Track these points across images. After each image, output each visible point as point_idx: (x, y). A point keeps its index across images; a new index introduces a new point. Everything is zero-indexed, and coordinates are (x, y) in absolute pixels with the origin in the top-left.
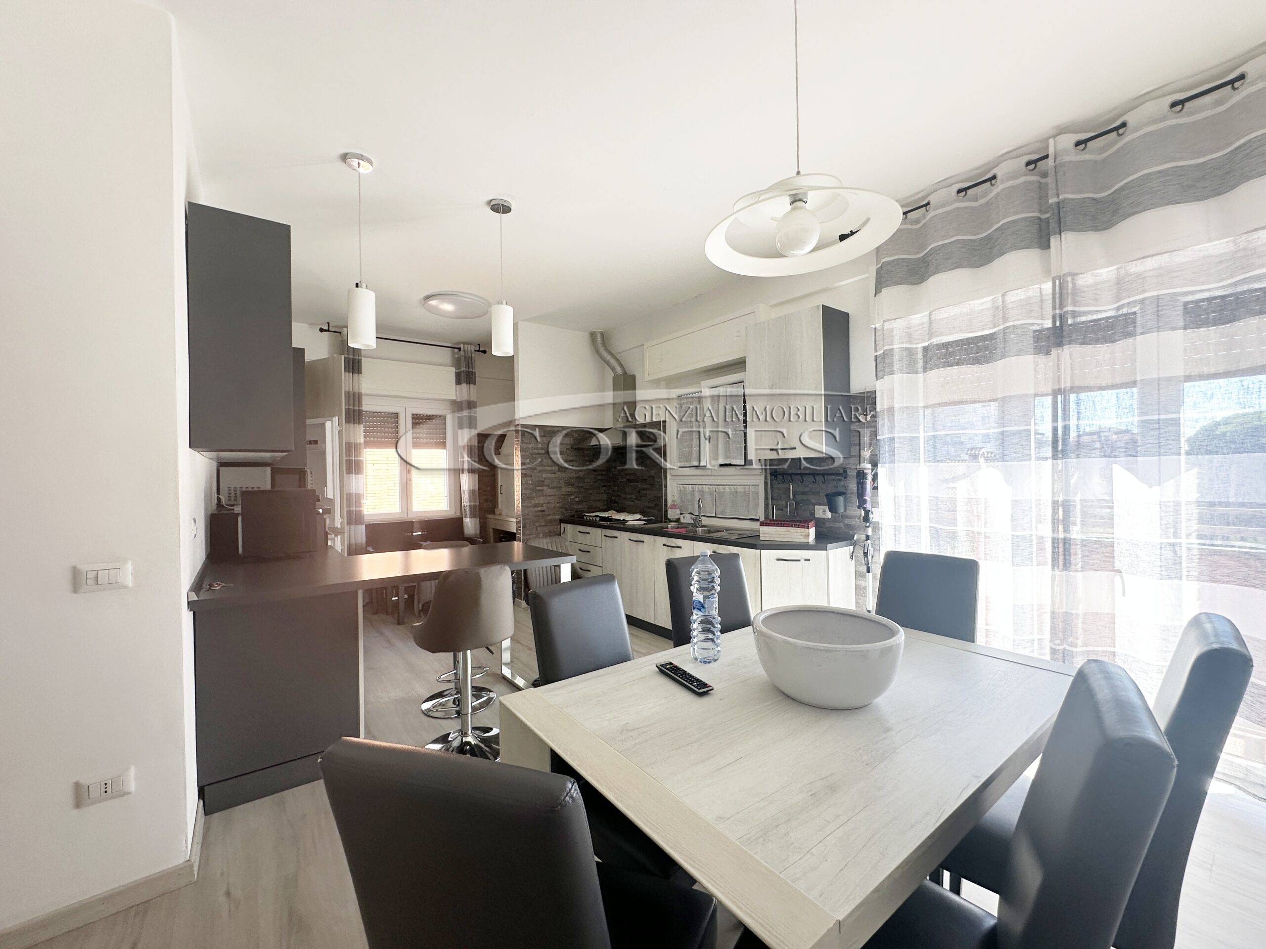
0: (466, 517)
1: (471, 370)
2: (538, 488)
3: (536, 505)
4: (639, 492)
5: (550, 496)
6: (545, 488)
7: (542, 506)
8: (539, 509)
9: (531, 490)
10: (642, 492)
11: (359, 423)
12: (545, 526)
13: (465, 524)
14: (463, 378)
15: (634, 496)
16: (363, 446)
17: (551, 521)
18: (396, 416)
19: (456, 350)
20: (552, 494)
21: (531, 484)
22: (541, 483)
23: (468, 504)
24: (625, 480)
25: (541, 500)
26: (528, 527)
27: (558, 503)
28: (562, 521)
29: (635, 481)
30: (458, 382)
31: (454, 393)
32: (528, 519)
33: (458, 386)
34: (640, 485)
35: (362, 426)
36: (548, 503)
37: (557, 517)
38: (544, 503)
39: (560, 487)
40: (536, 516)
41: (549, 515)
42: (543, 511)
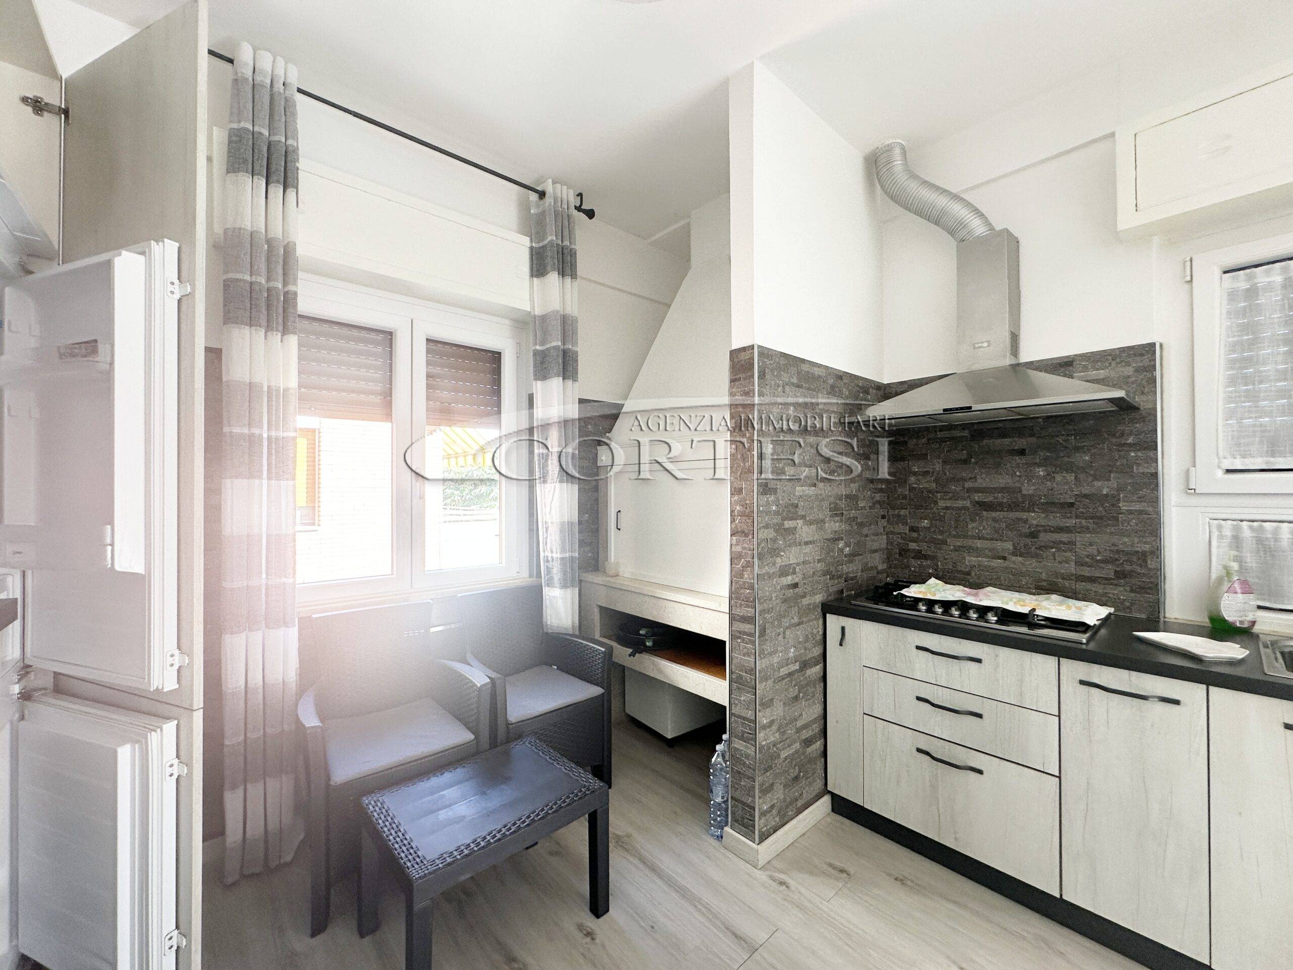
0: (550, 584)
1: (567, 243)
2: (788, 524)
3: (784, 572)
4: (1033, 535)
5: (807, 543)
6: (800, 522)
7: (794, 573)
8: (789, 580)
9: (776, 531)
10: (1044, 537)
11: (285, 331)
12: (799, 624)
13: (546, 602)
14: (549, 260)
15: (1009, 546)
16: (294, 402)
17: (809, 609)
18: (388, 336)
19: (534, 197)
20: (811, 539)
21: (777, 513)
22: (791, 511)
23: (557, 555)
24: (967, 503)
25: (792, 556)
26: (768, 631)
27: (819, 561)
28: (827, 609)
29: (1014, 506)
30: (538, 268)
31: (527, 296)
32: (768, 611)
33: (535, 279)
34: (1035, 518)
35: (293, 340)
36: (804, 563)
37: (819, 598)
38: (798, 564)
39: (823, 521)
40: (785, 601)
41: (804, 596)
42: (795, 585)
